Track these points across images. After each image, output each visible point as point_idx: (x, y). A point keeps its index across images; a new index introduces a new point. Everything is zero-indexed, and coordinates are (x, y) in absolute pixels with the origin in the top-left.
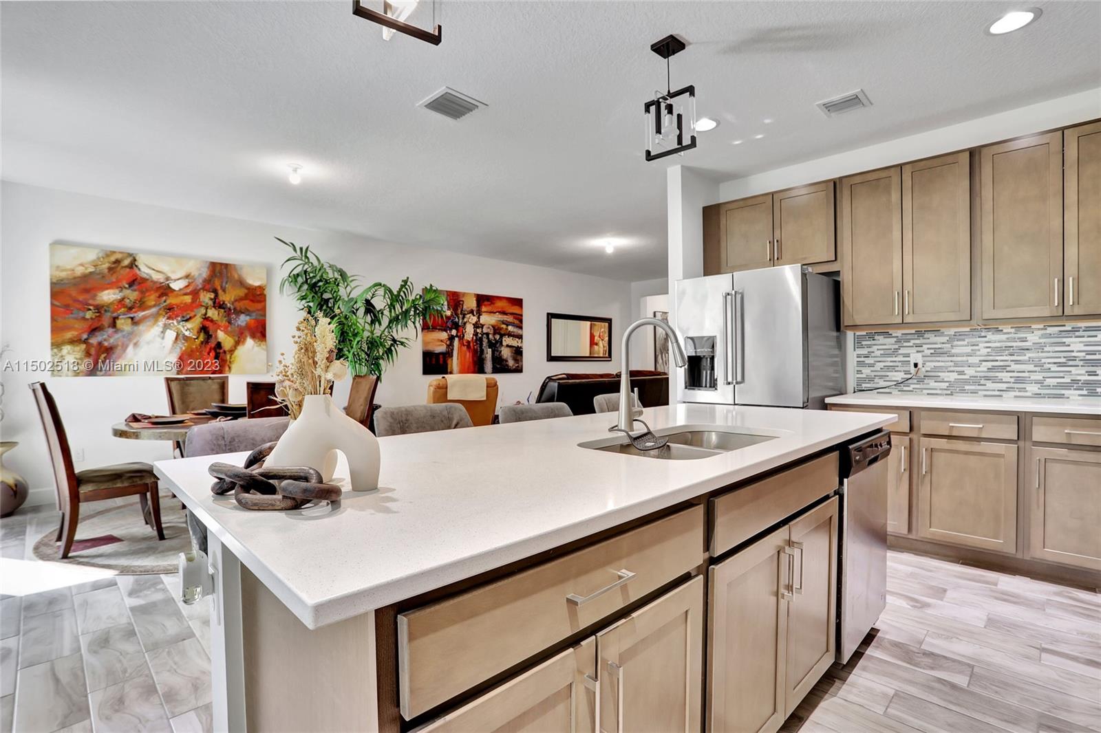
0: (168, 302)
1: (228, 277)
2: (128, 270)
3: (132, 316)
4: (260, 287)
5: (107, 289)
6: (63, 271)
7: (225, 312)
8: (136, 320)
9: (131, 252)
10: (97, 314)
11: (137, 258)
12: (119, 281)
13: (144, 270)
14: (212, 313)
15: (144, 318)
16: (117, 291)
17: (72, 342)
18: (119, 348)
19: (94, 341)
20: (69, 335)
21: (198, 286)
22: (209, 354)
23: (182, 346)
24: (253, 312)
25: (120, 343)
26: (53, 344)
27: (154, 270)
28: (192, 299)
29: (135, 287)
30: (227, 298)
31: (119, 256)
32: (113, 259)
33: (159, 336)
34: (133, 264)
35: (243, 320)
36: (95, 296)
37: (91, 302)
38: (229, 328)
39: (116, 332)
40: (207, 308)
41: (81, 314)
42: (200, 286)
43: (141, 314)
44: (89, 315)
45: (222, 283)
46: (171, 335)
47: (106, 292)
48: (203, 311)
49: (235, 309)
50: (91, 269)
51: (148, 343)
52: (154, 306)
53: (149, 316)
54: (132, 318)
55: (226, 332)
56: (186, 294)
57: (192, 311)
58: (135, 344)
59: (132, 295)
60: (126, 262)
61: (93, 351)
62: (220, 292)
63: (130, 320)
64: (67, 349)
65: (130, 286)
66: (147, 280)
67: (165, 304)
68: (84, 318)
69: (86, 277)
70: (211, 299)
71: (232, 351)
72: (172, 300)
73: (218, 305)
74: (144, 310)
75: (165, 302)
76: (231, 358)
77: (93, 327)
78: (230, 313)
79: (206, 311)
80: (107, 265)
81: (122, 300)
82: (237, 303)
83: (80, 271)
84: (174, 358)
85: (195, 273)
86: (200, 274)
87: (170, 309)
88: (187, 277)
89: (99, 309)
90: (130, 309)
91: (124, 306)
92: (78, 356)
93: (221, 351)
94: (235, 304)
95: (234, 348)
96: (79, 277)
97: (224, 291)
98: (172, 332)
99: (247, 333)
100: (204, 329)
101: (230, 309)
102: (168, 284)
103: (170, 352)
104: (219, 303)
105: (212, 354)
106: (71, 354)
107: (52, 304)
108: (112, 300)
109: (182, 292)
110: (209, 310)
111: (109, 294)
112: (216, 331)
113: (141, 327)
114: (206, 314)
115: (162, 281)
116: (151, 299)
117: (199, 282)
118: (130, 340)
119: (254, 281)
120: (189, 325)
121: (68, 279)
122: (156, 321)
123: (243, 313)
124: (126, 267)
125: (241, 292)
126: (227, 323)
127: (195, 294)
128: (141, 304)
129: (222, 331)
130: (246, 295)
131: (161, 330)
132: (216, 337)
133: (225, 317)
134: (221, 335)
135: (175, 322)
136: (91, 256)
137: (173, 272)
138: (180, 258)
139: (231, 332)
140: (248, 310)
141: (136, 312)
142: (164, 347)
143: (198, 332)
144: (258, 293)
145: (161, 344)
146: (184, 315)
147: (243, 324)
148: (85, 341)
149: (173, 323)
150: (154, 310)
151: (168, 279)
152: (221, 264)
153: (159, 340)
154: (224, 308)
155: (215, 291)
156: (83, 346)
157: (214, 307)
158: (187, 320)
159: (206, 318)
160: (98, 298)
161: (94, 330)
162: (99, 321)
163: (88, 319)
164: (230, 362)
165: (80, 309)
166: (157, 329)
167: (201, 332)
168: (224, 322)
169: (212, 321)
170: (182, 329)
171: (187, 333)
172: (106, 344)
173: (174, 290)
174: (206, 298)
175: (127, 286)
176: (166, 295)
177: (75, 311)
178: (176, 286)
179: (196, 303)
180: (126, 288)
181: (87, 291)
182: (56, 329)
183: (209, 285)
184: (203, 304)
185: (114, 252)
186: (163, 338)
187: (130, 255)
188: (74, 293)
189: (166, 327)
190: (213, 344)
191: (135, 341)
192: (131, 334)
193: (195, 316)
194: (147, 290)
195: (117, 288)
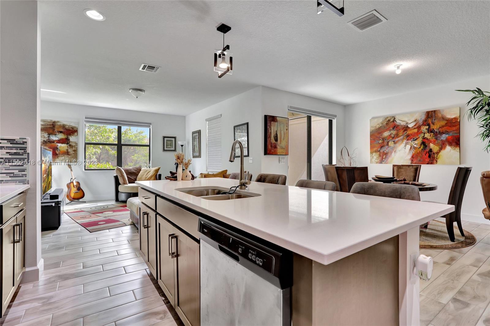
0: (407, 133)
1: (435, 117)
2: (392, 123)
3: (394, 140)
4: (455, 118)
5: (386, 131)
6: (373, 127)
7: (434, 134)
8: (395, 142)
9: (393, 116)
10: (383, 141)
11: (395, 118)
12: (389, 128)
13: (398, 122)
14: (427, 135)
15: (398, 141)
16: (389, 132)
17: (376, 152)
18: (389, 153)
19: (382, 151)
20: (375, 149)
21: (420, 124)
22: (426, 154)
23: (413, 152)
24: (450, 132)
25: (390, 152)
26: (370, 153)
27: (402, 121)
28: (418, 130)
29: (395, 129)
30: (435, 127)
31: (389, 118)
32: (387, 120)
33: (404, 148)
34: (394, 120)
35: (444, 137)
36: (382, 134)
37: (381, 137)
38: (436, 142)
39: (388, 147)
40: (424, 134)
41: (378, 142)
42: (421, 124)
43: (397, 139)
44: (380, 142)
45: (432, 120)
46: (408, 147)
47: (385, 132)
48: (423, 135)
49: (439, 132)
50: (380, 126)
51: (399, 151)
52: (402, 135)
53: (400, 140)
54: (394, 141)
55: (434, 144)
56: (415, 129)
57: (417, 135)
58: (395, 151)
59: (394, 132)
60: (392, 120)
61: (381, 155)
62: (431, 125)
63: (393, 142)
64: (374, 154)
65: (393, 129)
66: (399, 125)
67: (406, 134)
68: (379, 143)
69: (379, 128)
70: (427, 129)
71: (438, 153)
72: (409, 132)
73: (430, 131)
74: (398, 138)
75: (406, 133)
76: (437, 156)
77: (382, 146)
78: (436, 134)
79: (424, 135)
80: (386, 123)
81: (390, 135)
82: (441, 129)
83: (378, 126)
84: (409, 157)
85: (419, 118)
86: (421, 118)
87: (408, 136)
88: (415, 121)
89: (383, 139)
90: (393, 138)
91: (391, 137)
92: (377, 157)
93: (432, 153)
94: (439, 130)
95: (439, 151)
96: (377, 129)
97: (433, 124)
98: (409, 145)
99: (447, 143)
100: (423, 143)
101: (437, 132)
102: (407, 126)
103: (408, 154)
104: (431, 130)
105: (427, 155)
106: (376, 156)
107: (370, 139)
108: (387, 135)
109: (413, 128)
110: (425, 134)
111: (386, 133)
112: (430, 144)
113: (397, 145)
114: (424, 136)
115: (405, 125)
116: (401, 133)
117: (421, 122)
118: (393, 150)
119: (450, 115)
120: (416, 142)
121: (374, 130)
122: (403, 142)
123: (444, 133)
124: (392, 122)
125: (443, 123)
126: (435, 140)
127: (419, 128)
128: (397, 136)
129: (432, 143)
130: (446, 124)
131: (404, 145)
132: (429, 146)
133: (434, 136)
134: (432, 146)
135: (410, 141)
136: (381, 120)
137: (409, 120)
138: (411, 114)
139: (437, 143)
140: (448, 132)
141: (395, 139)
142: (406, 152)
143: (420, 145)
144: (454, 121)
145: (405, 151)
146: (414, 138)
147: (444, 139)
148: (379, 151)
149: (409, 142)
150: (402, 137)
151: (407, 123)
152: (432, 111)
153: (404, 149)
154: (433, 132)
155: (429, 125)
156: (379, 153)
157: (428, 132)
158: (415, 140)
159: (424, 138)
160: (383, 135)
161: (382, 147)
162: (383, 143)
163: (380, 143)
164: (437, 158)
165: (378, 140)
166: (403, 145)
167: (422, 145)
168: (434, 139)
169: (427, 139)
170: (413, 144)
171: (415, 146)
172: (385, 152)
173: (410, 128)
174: (424, 129)
175: (392, 129)
176: (407, 130)
177: (376, 141)
178: (410, 126)
179: (419, 132)
180: (392, 130)
181: (379, 133)
182: (372, 147)
183: (426, 122)
184: (423, 132)
185: (388, 117)
186: (405, 149)
187: (393, 117)
188: (376, 135)
189: (406, 144)
190: (428, 149)
191: (395, 150)
192: (394, 147)
193: (419, 138)
194: (399, 130)
195: (389, 130)
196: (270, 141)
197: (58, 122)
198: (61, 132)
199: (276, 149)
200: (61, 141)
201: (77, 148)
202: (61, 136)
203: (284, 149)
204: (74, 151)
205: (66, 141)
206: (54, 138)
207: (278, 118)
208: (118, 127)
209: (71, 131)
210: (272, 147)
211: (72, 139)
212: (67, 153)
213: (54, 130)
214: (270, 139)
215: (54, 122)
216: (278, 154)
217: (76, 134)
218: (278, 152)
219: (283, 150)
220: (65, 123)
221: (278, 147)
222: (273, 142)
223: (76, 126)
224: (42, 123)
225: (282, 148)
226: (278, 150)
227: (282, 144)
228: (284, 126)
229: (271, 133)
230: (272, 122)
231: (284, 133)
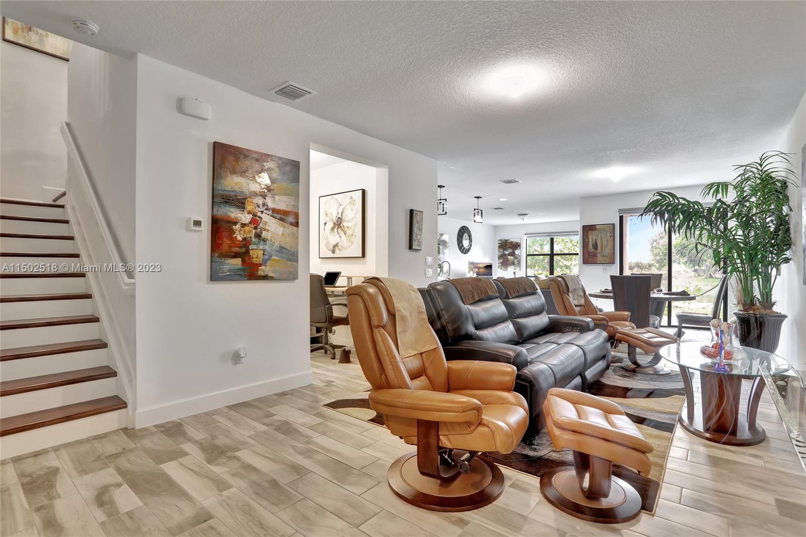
196: (587, 250)
197: (508, 240)
198: (510, 247)
199: (595, 258)
200: (510, 254)
201: (520, 259)
202: (510, 251)
203: (607, 256)
204: (518, 261)
205: (513, 254)
206: (507, 253)
207: (597, 227)
208: (551, 238)
209: (517, 246)
210: (589, 255)
211: (517, 252)
212: (513, 264)
213: (506, 247)
214: (588, 248)
215: (507, 241)
216: (599, 262)
217: (519, 248)
218: (598, 260)
219: (605, 258)
220: (512, 240)
221: (598, 255)
222: (591, 251)
223: (519, 242)
224: (500, 242)
225: (604, 256)
226: (598, 258)
227: (603, 252)
228: (606, 233)
229: (588, 242)
230: (590, 232)
231: (607, 240)
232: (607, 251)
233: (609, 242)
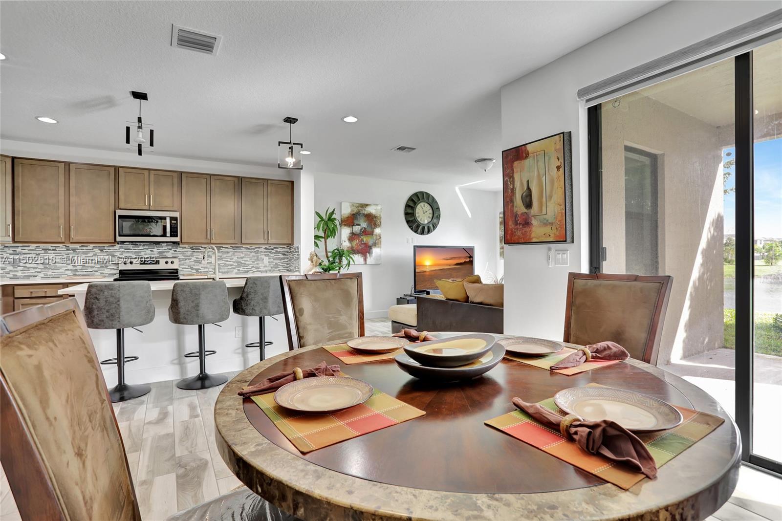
196: (512, 211)
199: (527, 229)
203: (552, 224)
207: (529, 147)
210: (516, 224)
214: (513, 206)
216: (534, 240)
218: (533, 235)
219: (547, 230)
221: (534, 222)
222: (519, 213)
225: (546, 223)
226: (534, 229)
227: (544, 212)
228: (549, 159)
229: (513, 190)
230: (516, 163)
231: (552, 182)
232: (553, 209)
233: (556, 184)
